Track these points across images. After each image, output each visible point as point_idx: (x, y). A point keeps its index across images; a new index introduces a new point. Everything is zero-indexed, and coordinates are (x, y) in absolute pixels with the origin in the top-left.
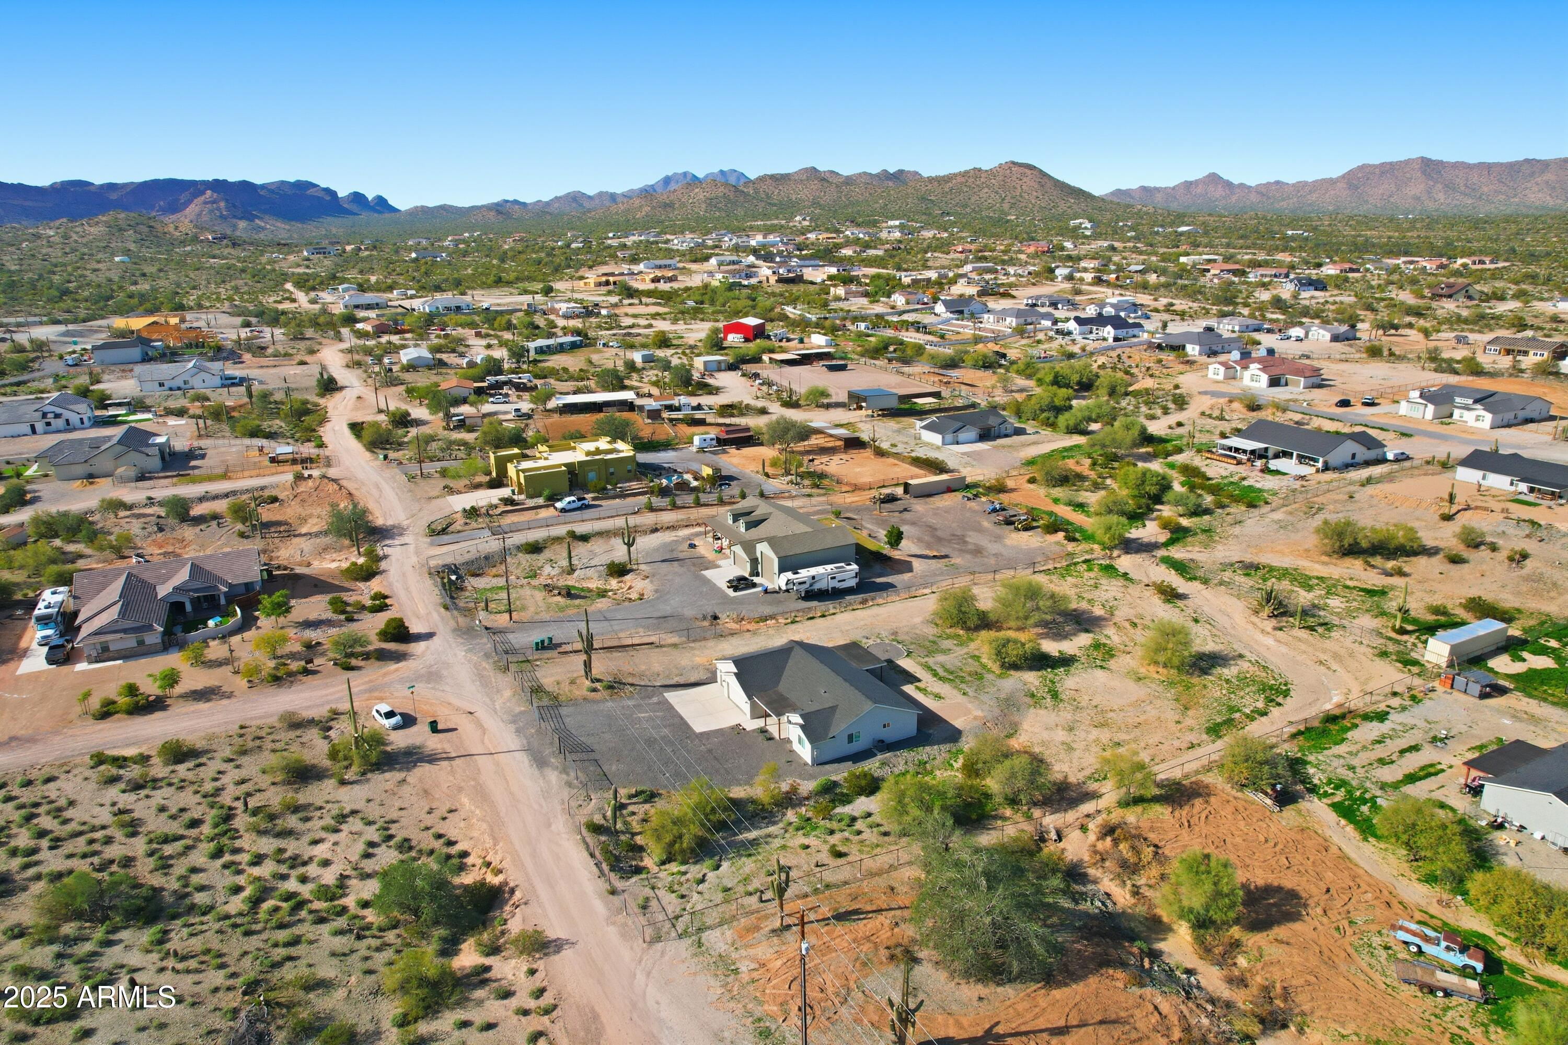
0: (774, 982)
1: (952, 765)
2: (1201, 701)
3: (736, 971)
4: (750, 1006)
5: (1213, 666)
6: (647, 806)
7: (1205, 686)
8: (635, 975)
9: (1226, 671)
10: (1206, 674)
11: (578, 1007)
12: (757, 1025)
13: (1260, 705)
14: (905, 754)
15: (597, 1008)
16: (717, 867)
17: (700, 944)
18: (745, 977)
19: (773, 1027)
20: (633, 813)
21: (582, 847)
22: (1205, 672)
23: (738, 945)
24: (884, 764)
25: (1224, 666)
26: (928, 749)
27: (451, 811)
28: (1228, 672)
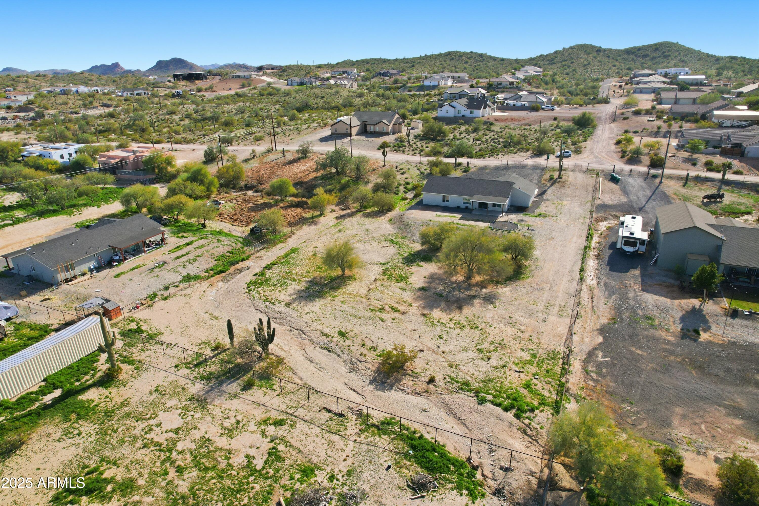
2: (307, 262)
5: (308, 289)
7: (308, 272)
9: (297, 287)
10: (311, 281)
13: (268, 272)
22: (313, 282)
25: (299, 291)
28: (296, 287)
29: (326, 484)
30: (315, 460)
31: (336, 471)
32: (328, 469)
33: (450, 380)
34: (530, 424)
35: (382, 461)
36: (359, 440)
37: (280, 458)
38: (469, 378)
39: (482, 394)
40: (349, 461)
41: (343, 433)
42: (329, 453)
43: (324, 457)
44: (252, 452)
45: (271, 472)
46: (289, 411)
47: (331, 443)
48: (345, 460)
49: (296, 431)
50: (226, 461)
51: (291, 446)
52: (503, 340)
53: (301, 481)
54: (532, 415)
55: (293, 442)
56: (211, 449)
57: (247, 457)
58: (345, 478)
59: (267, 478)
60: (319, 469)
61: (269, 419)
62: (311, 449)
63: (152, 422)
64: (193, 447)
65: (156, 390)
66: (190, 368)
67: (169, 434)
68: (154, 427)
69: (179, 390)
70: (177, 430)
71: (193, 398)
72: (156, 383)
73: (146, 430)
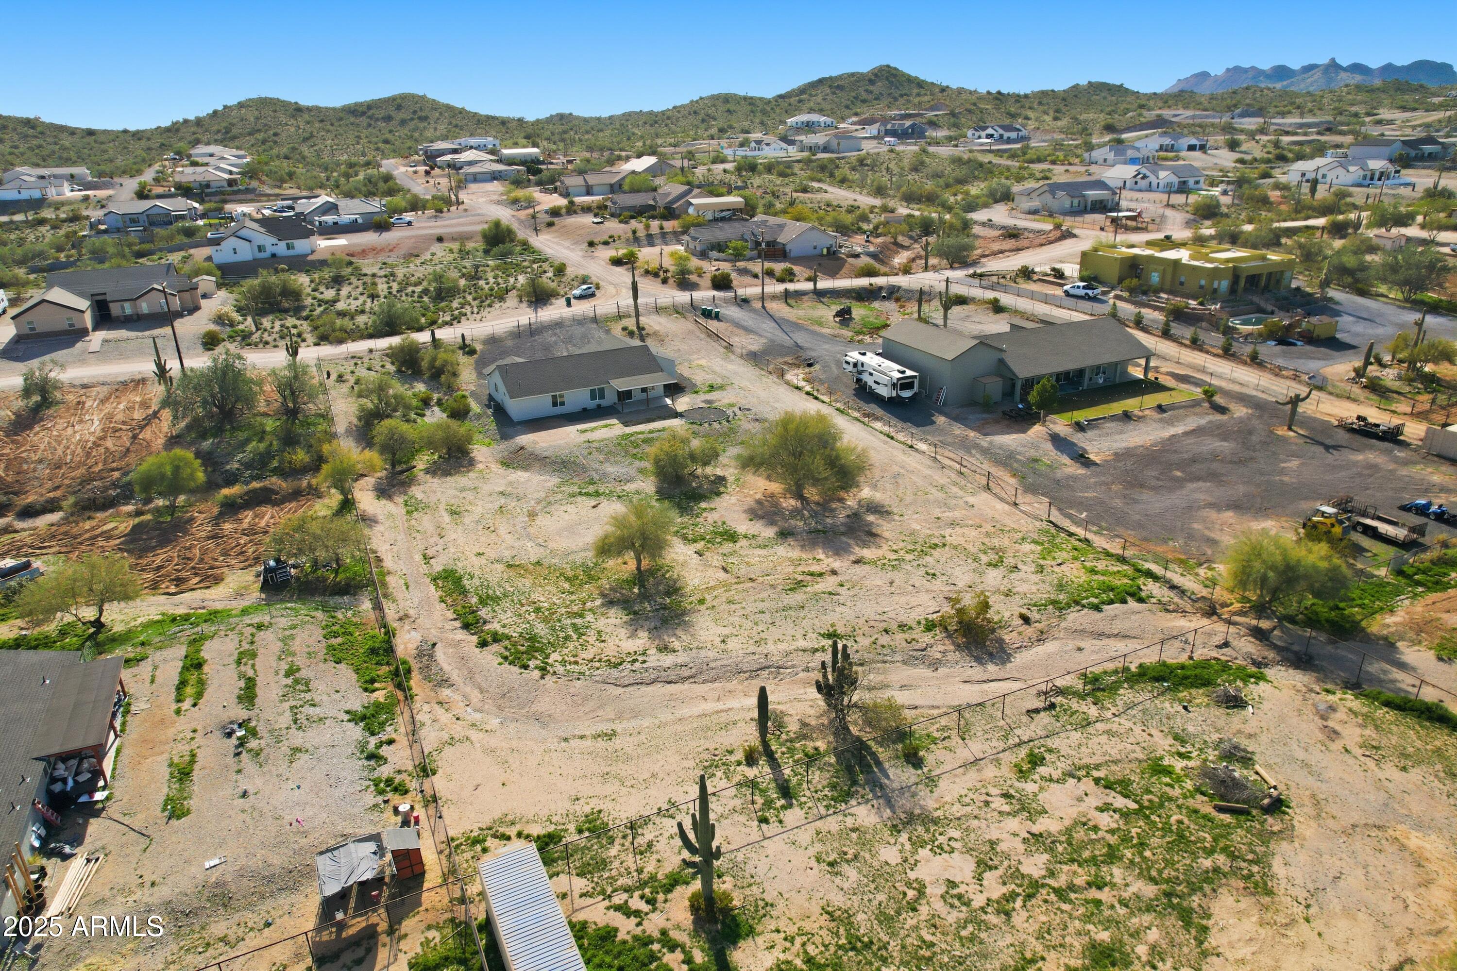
29: (1195, 763)
30: (1141, 757)
32: (1164, 753)
33: (1037, 608)
34: (1158, 601)
35: (1171, 710)
36: (1113, 711)
37: (1122, 782)
38: (1045, 595)
39: (1085, 602)
40: (1153, 732)
41: (1094, 719)
42: (1130, 741)
43: (1137, 749)
44: (1094, 802)
45: (1152, 799)
46: (1012, 742)
47: (1111, 734)
48: (1150, 734)
49: (1066, 751)
50: (1102, 833)
51: (1098, 765)
53: (1177, 780)
54: (1147, 593)
55: (1087, 761)
56: (1062, 838)
57: (1102, 810)
58: (1188, 746)
59: (1162, 806)
60: (1159, 759)
61: (1017, 766)
62: (1116, 752)
63: (934, 891)
64: (1046, 857)
65: (831, 864)
66: (791, 806)
67: (990, 877)
68: (955, 892)
69: (854, 835)
70: (984, 866)
71: (894, 826)
72: (802, 858)
73: (957, 903)
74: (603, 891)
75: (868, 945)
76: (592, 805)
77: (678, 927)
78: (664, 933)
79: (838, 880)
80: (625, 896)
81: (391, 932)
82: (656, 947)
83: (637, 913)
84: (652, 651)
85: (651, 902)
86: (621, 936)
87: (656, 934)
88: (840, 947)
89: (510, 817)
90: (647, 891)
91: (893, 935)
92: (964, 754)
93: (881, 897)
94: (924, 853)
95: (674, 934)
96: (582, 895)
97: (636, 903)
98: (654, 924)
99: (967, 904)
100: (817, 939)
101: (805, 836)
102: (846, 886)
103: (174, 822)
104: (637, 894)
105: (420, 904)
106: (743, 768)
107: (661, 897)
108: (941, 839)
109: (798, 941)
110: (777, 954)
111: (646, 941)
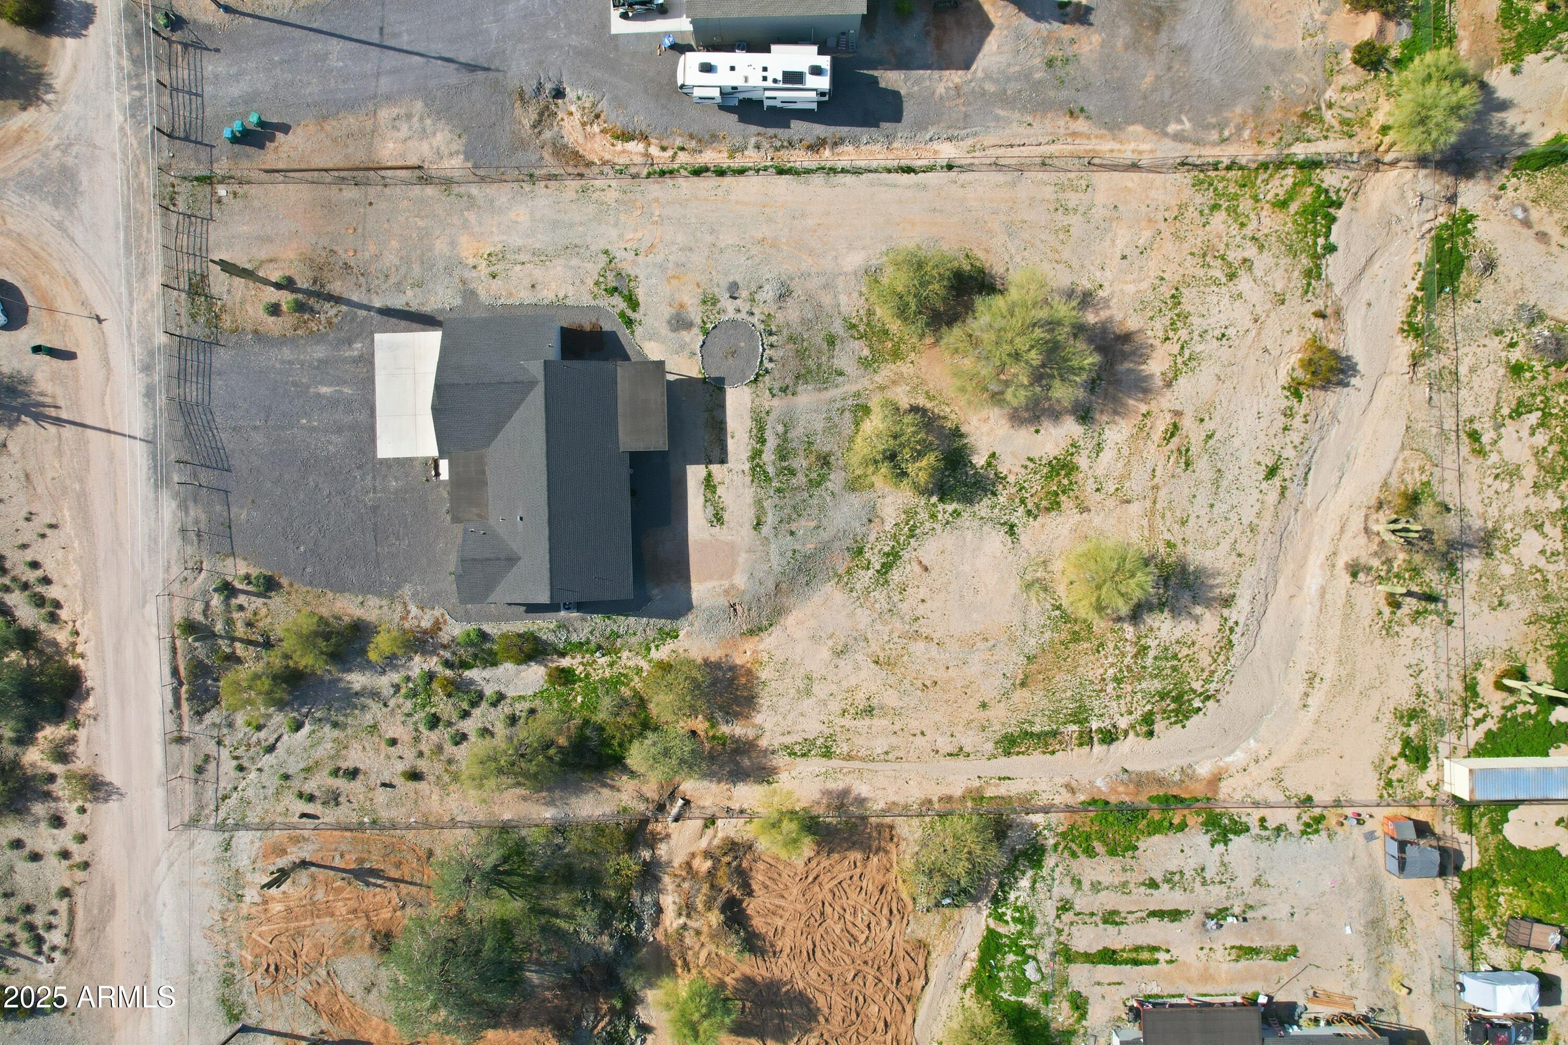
0: (264, 928)
1: (648, 649)
3: (240, 897)
4: (233, 945)
6: (260, 601)
8: (159, 861)
11: (103, 877)
12: (227, 969)
14: (598, 619)
15: (117, 888)
16: (298, 726)
17: (227, 847)
18: (245, 909)
19: (238, 977)
20: (241, 608)
21: (167, 656)
23: (258, 865)
24: (561, 626)
26: (632, 620)
27: (52, 526)
29: (1522, 344)
30: (1502, 371)
31: (1501, 347)
32: (1504, 353)
33: (1310, 294)
34: (1345, 190)
35: (1471, 311)
36: (1452, 347)
37: (1519, 403)
38: (1296, 273)
39: (1319, 249)
40: (1483, 341)
41: (1453, 367)
42: (1485, 365)
43: (1493, 367)
44: (1525, 433)
45: (1539, 398)
46: (1453, 438)
47: (1473, 370)
48: (1485, 346)
49: (1476, 412)
50: (1549, 449)
51: (1498, 404)
52: (1192, 254)
53: (1531, 369)
54: (1332, 190)
55: (1491, 407)
56: (1543, 473)
57: (1532, 434)
58: (1506, 333)
59: (1548, 399)
60: (1508, 362)
61: (1474, 451)
62: (1491, 382)
63: (1542, 563)
64: (1550, 491)
65: (1500, 604)
66: (1445, 602)
67: (1547, 528)
68: (1548, 554)
69: (1484, 580)
70: (1539, 527)
71: (1487, 554)
72: (1487, 615)
73: (1555, 558)
74: (1461, 728)
75: (1558, 616)
76: (1387, 712)
77: (1504, 700)
78: (1503, 708)
79: (1512, 607)
80: (1469, 718)
81: (1439, 839)
82: (1509, 715)
83: (1485, 716)
84: (1226, 612)
85: (1481, 706)
86: (1494, 728)
87: (1503, 712)
88: (1552, 629)
89: (1377, 761)
90: (1472, 705)
91: (1558, 600)
92: (1451, 476)
93: (1533, 592)
94: (1514, 551)
95: (1507, 703)
96: (1459, 738)
97: (1479, 714)
98: (1496, 710)
99: (1559, 554)
100: (1542, 637)
101: (1472, 607)
102: (1518, 606)
103: (1298, 954)
104: (1471, 711)
105: (1427, 823)
106: (1399, 613)
107: (1479, 700)
108: (1509, 535)
109: (1538, 646)
110: (1540, 660)
111: (1503, 718)
